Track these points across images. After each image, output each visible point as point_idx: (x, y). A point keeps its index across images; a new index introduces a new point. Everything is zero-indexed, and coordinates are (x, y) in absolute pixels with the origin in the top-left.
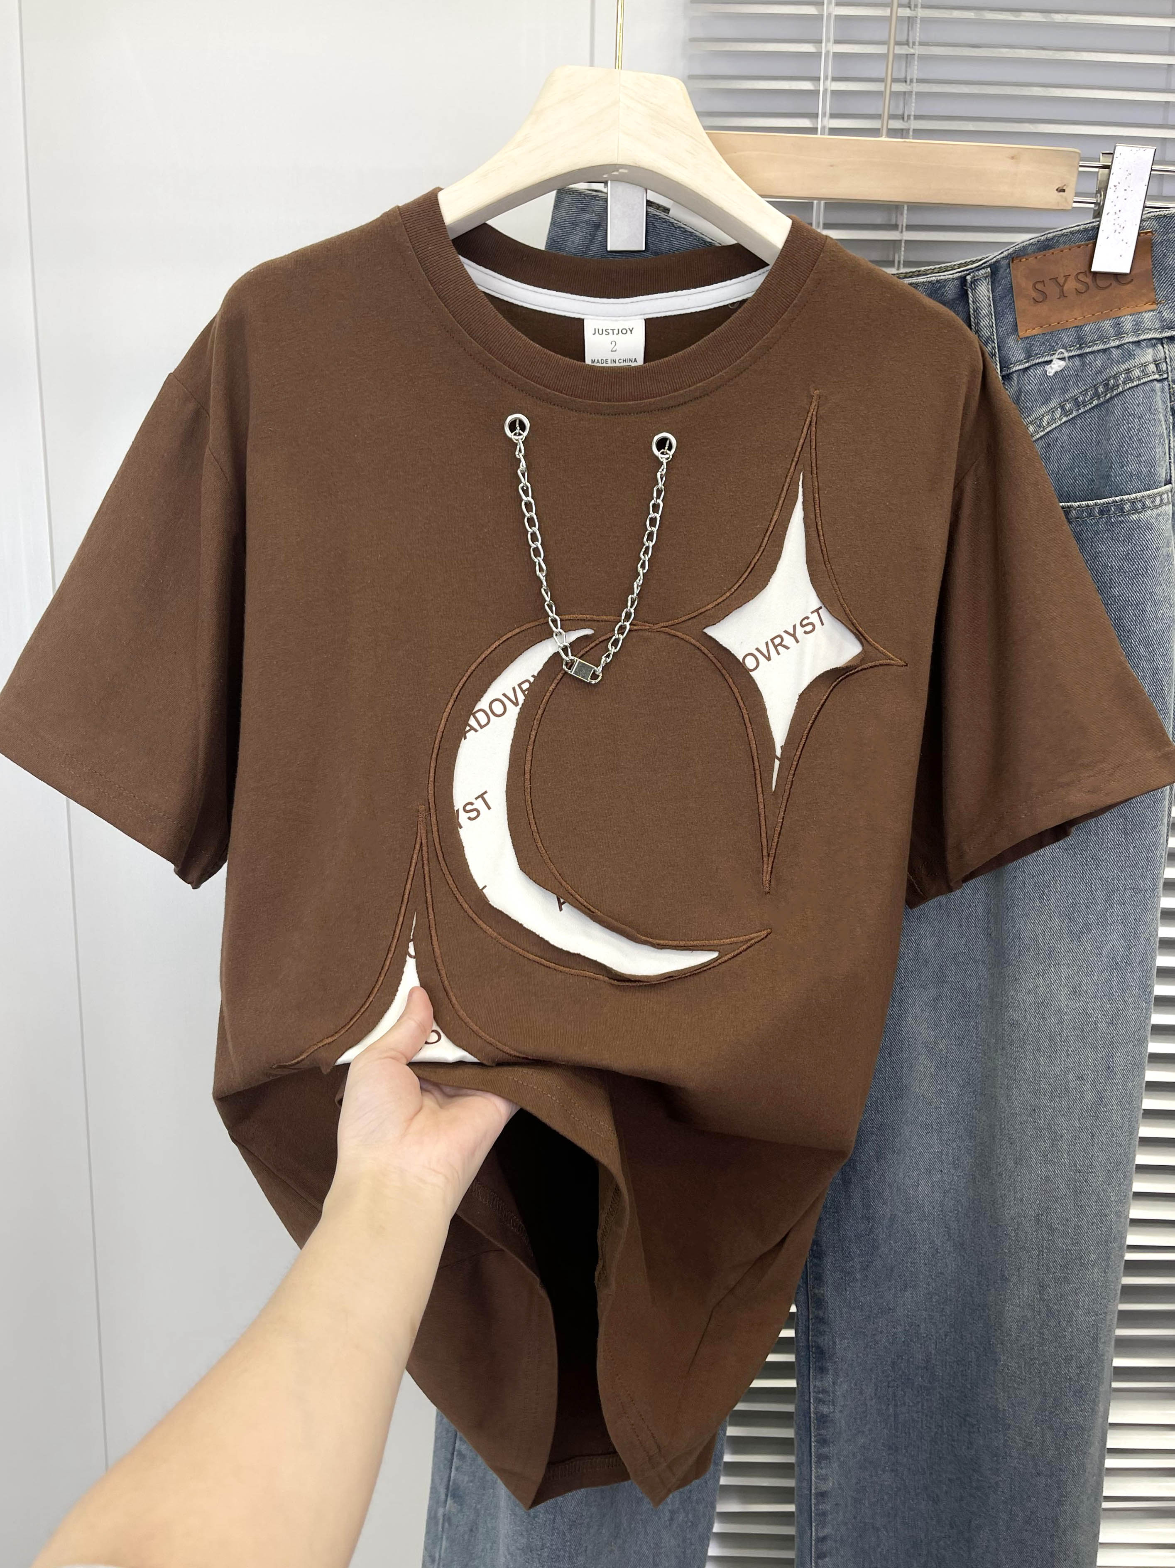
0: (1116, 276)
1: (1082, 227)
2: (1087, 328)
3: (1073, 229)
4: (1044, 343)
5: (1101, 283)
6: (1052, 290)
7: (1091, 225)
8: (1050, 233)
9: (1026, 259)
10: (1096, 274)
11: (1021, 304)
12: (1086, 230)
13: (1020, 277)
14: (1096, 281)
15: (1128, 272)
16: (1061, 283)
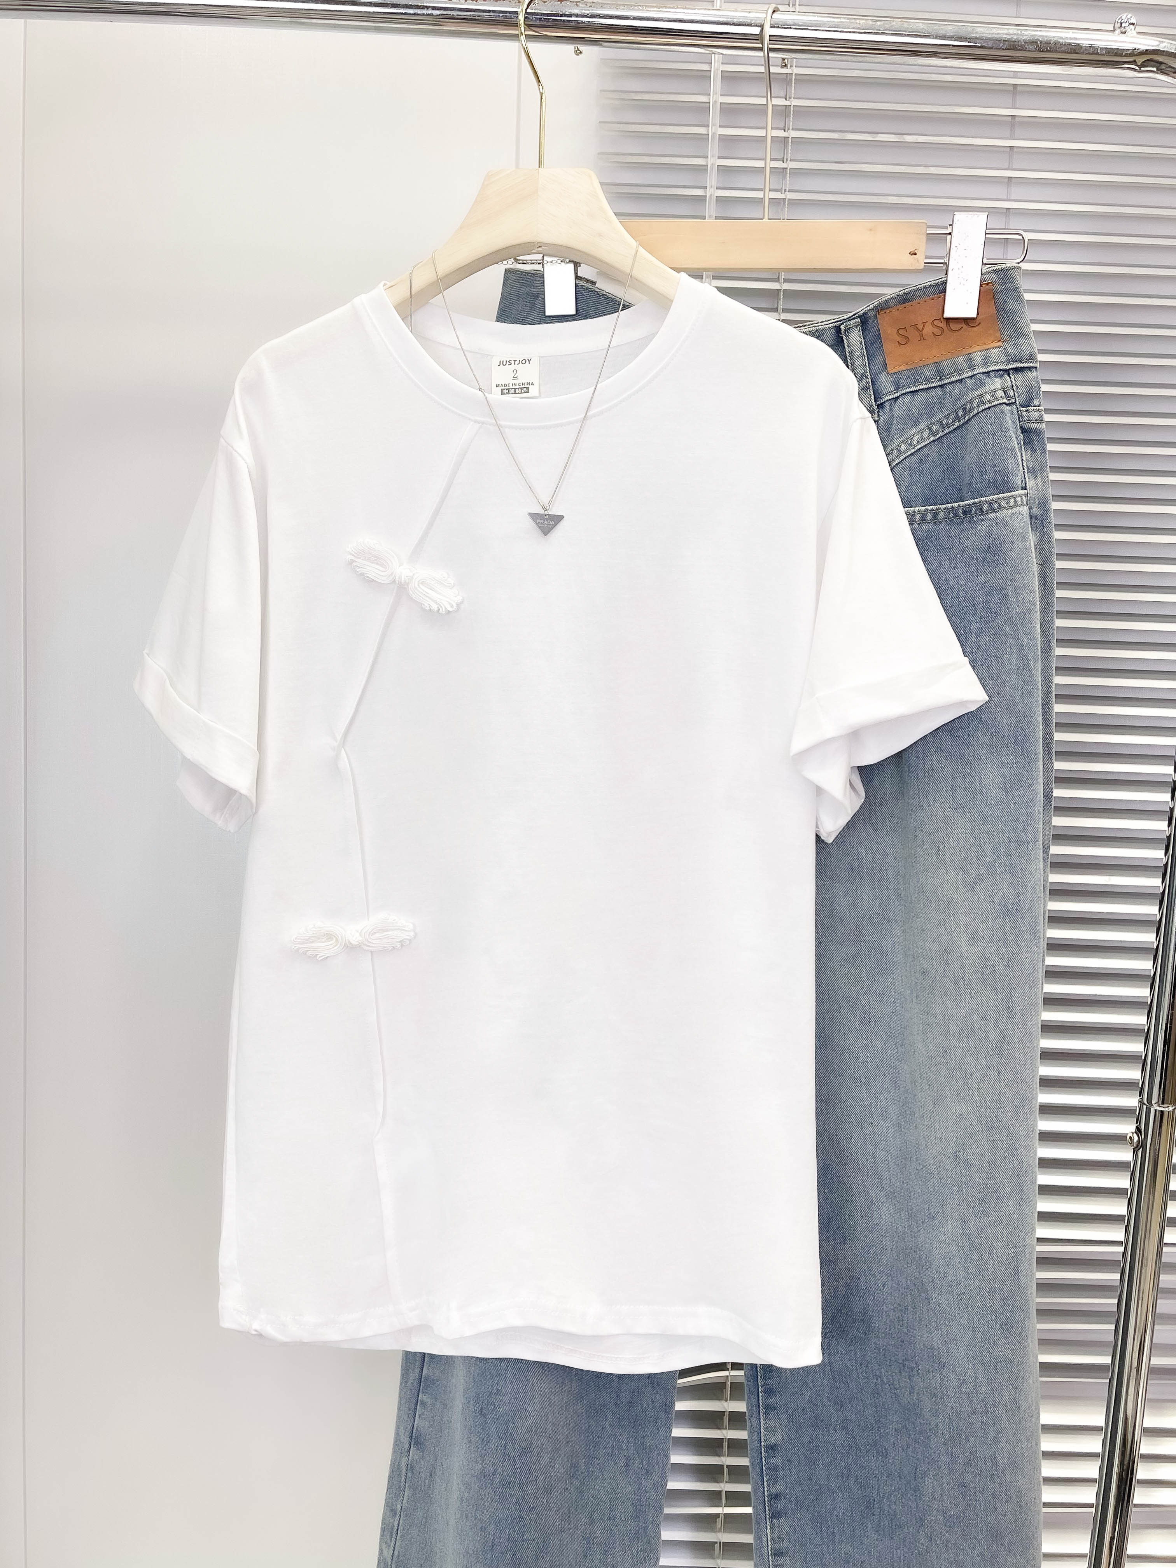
0: (966, 321)
1: (932, 283)
2: (945, 363)
3: (925, 284)
4: (909, 377)
5: (954, 326)
6: (912, 334)
7: (940, 280)
8: (907, 289)
9: (890, 311)
10: (948, 320)
11: (888, 346)
12: (937, 285)
13: (886, 326)
14: (949, 325)
15: (975, 316)
16: (920, 327)
